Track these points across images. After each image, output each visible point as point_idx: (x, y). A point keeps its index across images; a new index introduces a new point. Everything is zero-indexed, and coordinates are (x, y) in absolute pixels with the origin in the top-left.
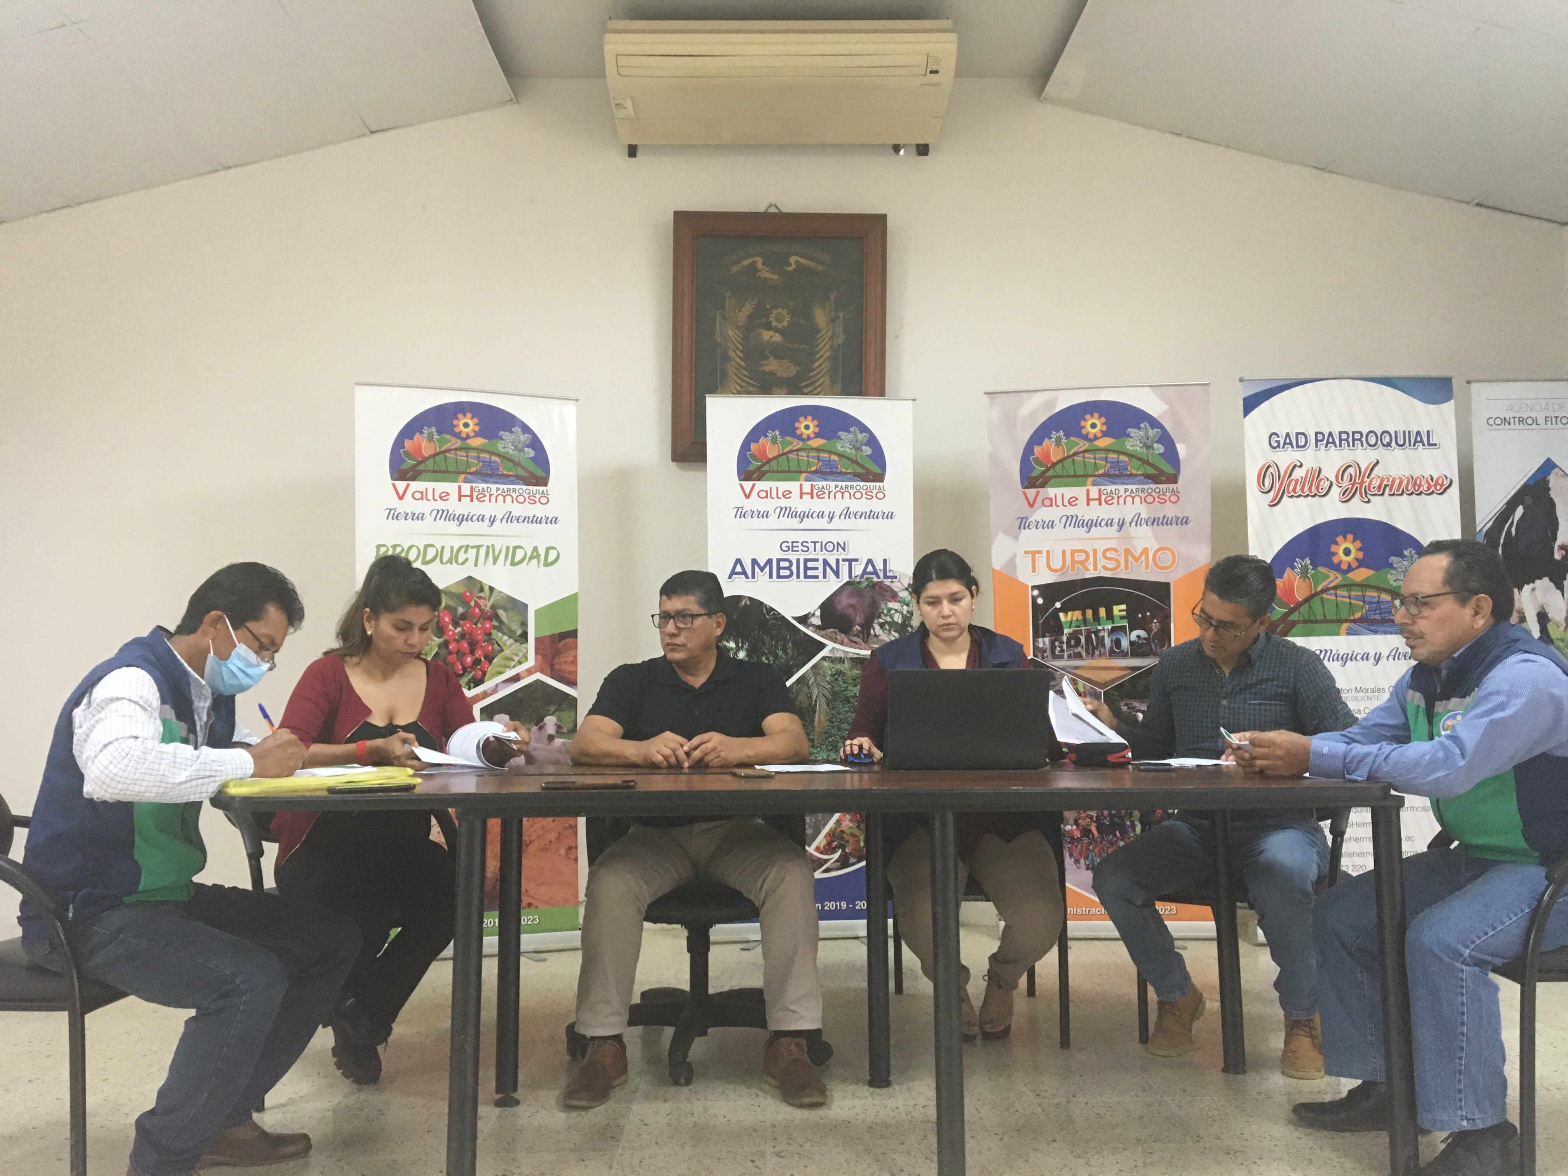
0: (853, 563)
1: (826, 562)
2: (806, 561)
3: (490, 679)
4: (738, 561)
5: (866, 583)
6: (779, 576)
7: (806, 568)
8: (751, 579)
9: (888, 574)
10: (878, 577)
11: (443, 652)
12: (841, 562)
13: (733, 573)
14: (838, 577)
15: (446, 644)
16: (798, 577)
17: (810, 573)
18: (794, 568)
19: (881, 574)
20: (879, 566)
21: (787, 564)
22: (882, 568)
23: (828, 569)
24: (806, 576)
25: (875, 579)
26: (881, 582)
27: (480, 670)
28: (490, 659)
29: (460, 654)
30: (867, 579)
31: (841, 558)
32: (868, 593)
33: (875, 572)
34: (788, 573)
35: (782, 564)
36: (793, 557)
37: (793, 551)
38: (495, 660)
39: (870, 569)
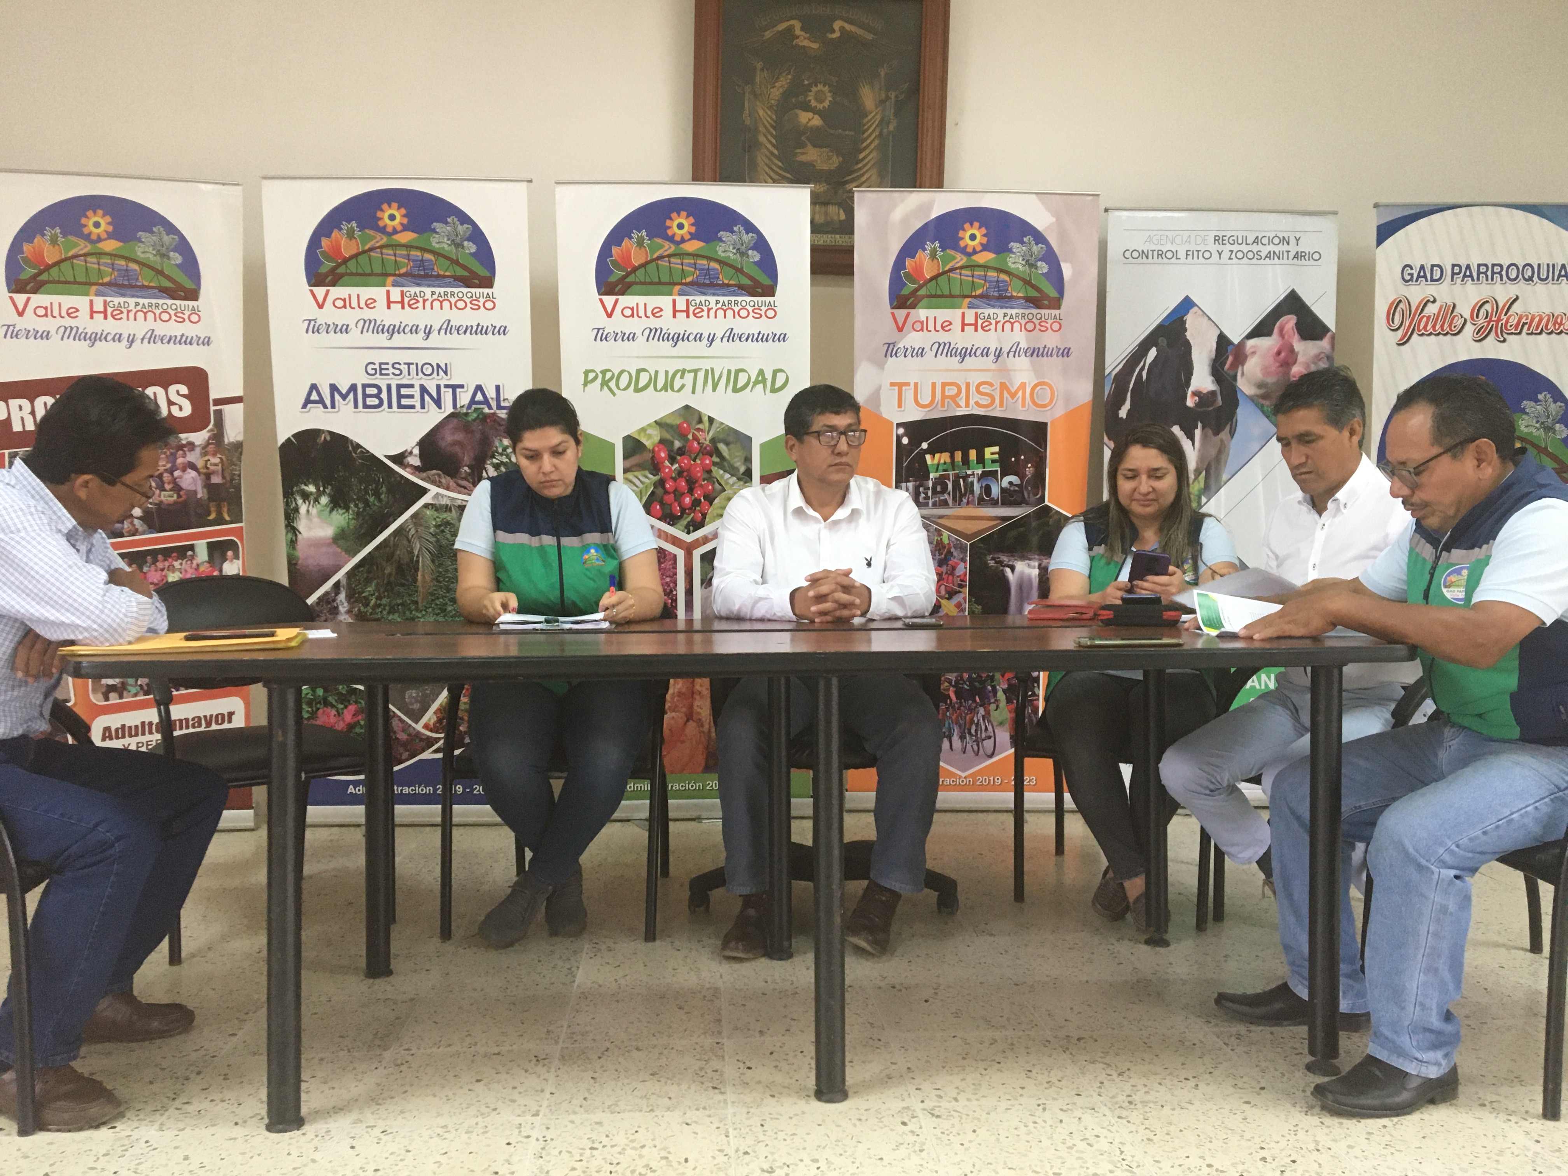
0: (458, 390)
1: (423, 390)
2: (399, 387)
3: (710, 523)
4: (314, 387)
5: (475, 415)
6: (365, 406)
7: (400, 396)
8: (330, 410)
9: (503, 404)
10: (490, 407)
11: (660, 491)
12: (443, 389)
13: (308, 401)
14: (440, 407)
15: (661, 483)
16: (390, 406)
17: (404, 402)
18: (384, 395)
19: (494, 404)
20: (491, 393)
21: (374, 391)
22: (494, 396)
23: (427, 398)
24: (400, 406)
25: (486, 410)
26: (494, 414)
27: (700, 511)
28: (710, 500)
29: (678, 495)
30: (476, 410)
31: (442, 383)
32: (477, 427)
33: (486, 402)
34: (376, 401)
35: (369, 391)
36: (383, 383)
37: (381, 374)
38: (716, 501)
39: (479, 397)
